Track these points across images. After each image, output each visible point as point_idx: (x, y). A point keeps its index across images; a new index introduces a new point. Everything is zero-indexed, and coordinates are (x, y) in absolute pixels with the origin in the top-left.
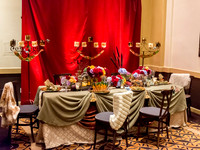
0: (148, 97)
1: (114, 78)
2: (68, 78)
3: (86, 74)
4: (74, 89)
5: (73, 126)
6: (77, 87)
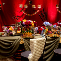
1: (39, 28)
4: (11, 35)
5: (8, 59)
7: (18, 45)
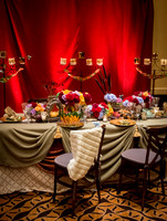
0: (137, 134)
1: (95, 107)
2: (34, 106)
3: (57, 101)
4: (40, 121)
5: (31, 169)
6: (44, 117)
7: (51, 142)
